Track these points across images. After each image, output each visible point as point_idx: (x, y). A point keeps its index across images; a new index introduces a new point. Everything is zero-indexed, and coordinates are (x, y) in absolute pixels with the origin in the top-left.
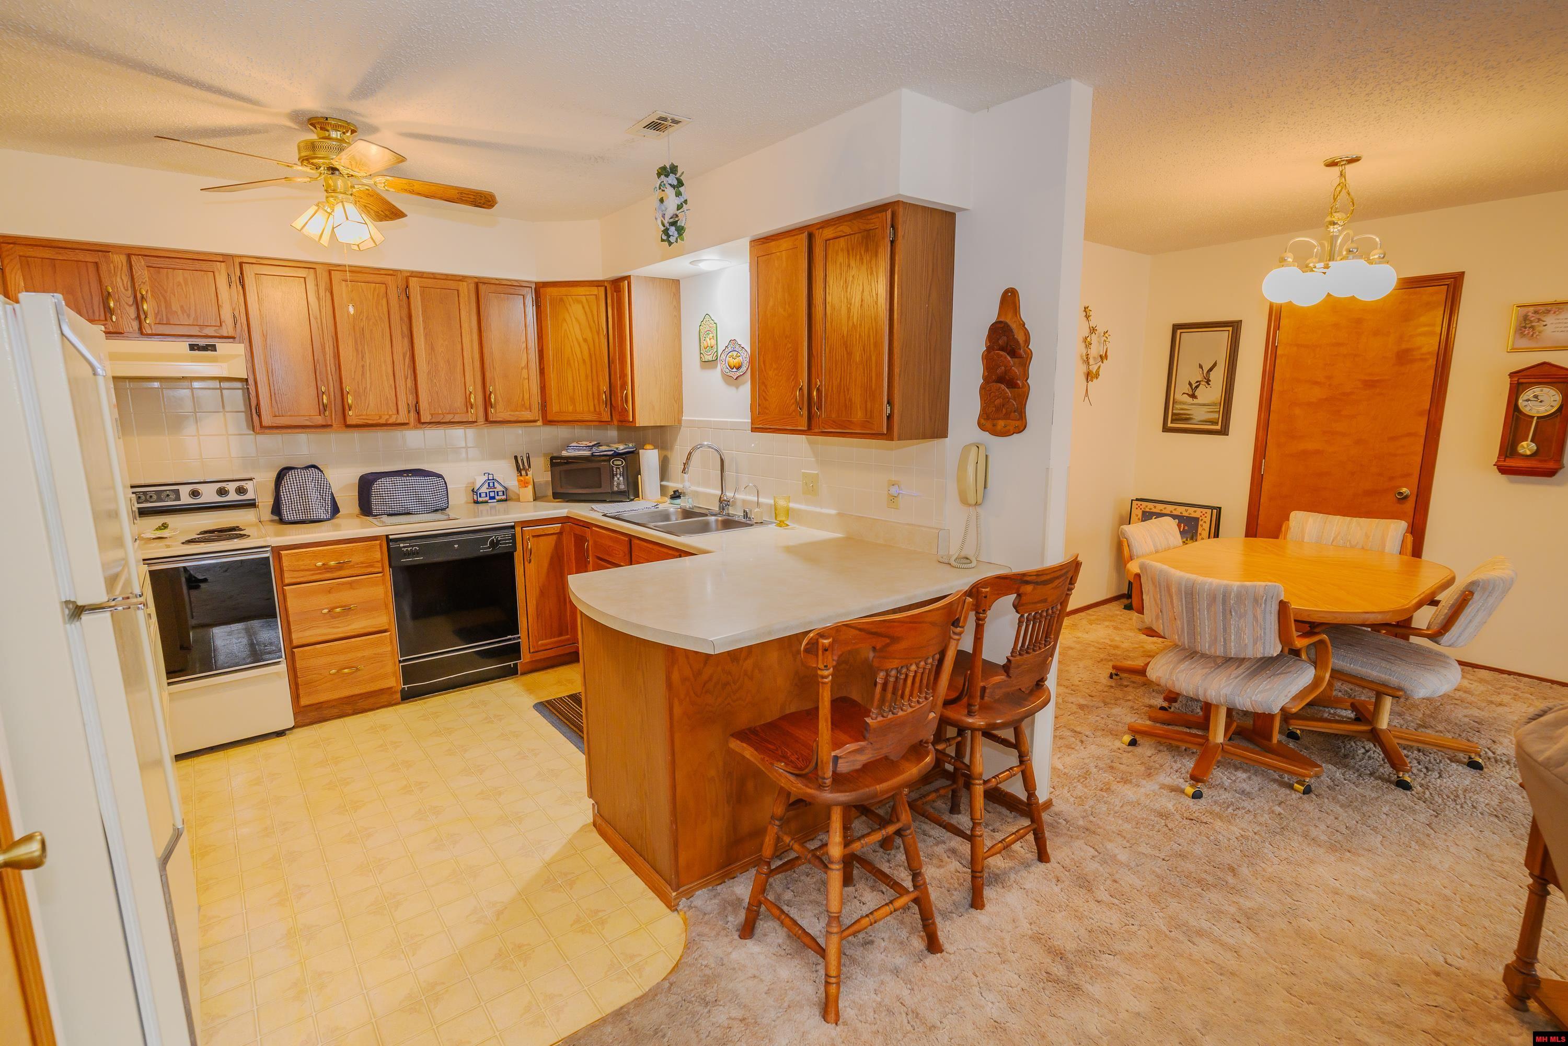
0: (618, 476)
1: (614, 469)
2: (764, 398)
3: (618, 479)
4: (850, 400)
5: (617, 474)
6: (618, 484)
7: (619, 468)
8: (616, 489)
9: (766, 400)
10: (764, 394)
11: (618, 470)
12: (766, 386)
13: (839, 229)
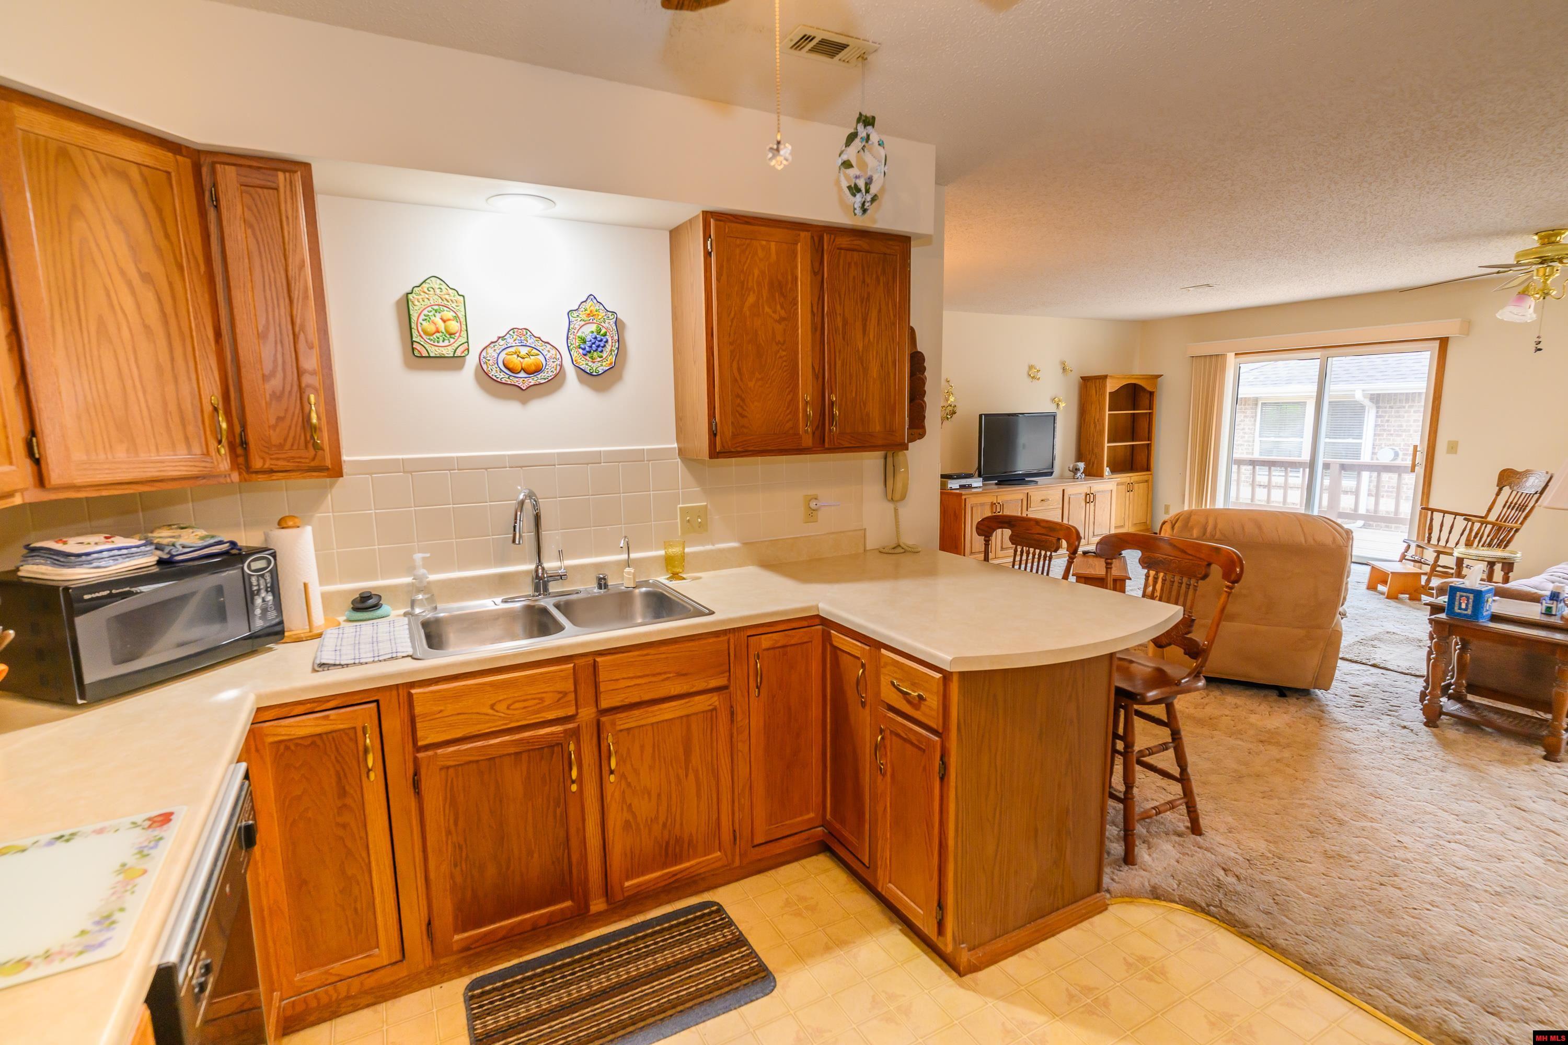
0: (263, 594)
1: (254, 580)
2: (740, 415)
3: (264, 600)
4: (868, 415)
5: (259, 590)
6: (265, 611)
7: (262, 576)
8: (259, 624)
9: (743, 416)
10: (739, 409)
11: (262, 581)
12: (743, 400)
13: (855, 242)
